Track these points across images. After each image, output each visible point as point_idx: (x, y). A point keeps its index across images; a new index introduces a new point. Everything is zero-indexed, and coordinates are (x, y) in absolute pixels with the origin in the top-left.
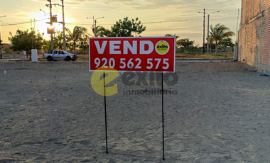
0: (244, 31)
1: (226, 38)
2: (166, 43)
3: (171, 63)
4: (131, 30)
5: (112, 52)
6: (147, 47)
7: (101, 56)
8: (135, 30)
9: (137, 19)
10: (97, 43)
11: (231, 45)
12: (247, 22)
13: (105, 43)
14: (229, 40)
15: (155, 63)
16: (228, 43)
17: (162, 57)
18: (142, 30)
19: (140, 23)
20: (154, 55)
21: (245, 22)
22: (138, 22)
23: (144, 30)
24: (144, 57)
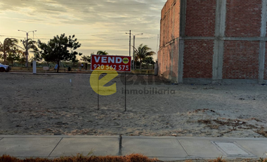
0: (162, 52)
1: (148, 56)
2: (127, 59)
3: (129, 67)
4: (67, 46)
5: (102, 62)
6: (119, 60)
7: (97, 64)
8: (70, 45)
9: (74, 36)
10: (95, 57)
11: (153, 63)
12: (164, 45)
13: (99, 58)
14: (151, 58)
15: (122, 67)
16: (150, 60)
17: (126, 65)
18: (77, 46)
19: (76, 40)
20: (122, 64)
21: (163, 46)
22: (74, 39)
23: (79, 46)
24: (118, 65)
